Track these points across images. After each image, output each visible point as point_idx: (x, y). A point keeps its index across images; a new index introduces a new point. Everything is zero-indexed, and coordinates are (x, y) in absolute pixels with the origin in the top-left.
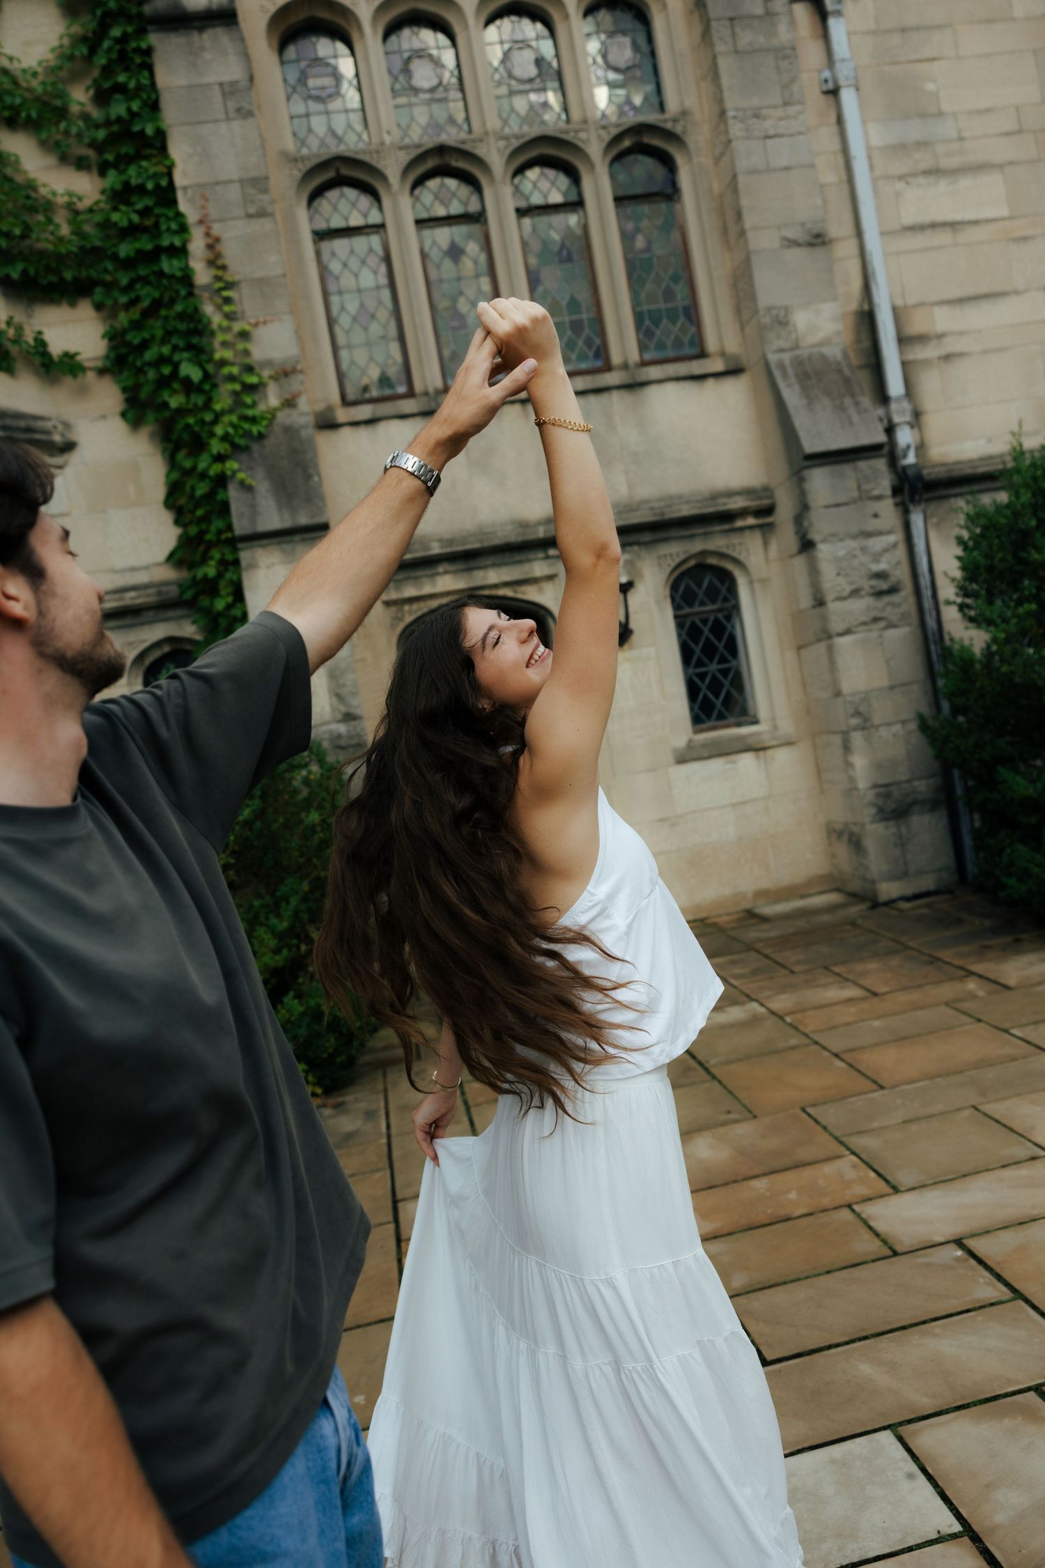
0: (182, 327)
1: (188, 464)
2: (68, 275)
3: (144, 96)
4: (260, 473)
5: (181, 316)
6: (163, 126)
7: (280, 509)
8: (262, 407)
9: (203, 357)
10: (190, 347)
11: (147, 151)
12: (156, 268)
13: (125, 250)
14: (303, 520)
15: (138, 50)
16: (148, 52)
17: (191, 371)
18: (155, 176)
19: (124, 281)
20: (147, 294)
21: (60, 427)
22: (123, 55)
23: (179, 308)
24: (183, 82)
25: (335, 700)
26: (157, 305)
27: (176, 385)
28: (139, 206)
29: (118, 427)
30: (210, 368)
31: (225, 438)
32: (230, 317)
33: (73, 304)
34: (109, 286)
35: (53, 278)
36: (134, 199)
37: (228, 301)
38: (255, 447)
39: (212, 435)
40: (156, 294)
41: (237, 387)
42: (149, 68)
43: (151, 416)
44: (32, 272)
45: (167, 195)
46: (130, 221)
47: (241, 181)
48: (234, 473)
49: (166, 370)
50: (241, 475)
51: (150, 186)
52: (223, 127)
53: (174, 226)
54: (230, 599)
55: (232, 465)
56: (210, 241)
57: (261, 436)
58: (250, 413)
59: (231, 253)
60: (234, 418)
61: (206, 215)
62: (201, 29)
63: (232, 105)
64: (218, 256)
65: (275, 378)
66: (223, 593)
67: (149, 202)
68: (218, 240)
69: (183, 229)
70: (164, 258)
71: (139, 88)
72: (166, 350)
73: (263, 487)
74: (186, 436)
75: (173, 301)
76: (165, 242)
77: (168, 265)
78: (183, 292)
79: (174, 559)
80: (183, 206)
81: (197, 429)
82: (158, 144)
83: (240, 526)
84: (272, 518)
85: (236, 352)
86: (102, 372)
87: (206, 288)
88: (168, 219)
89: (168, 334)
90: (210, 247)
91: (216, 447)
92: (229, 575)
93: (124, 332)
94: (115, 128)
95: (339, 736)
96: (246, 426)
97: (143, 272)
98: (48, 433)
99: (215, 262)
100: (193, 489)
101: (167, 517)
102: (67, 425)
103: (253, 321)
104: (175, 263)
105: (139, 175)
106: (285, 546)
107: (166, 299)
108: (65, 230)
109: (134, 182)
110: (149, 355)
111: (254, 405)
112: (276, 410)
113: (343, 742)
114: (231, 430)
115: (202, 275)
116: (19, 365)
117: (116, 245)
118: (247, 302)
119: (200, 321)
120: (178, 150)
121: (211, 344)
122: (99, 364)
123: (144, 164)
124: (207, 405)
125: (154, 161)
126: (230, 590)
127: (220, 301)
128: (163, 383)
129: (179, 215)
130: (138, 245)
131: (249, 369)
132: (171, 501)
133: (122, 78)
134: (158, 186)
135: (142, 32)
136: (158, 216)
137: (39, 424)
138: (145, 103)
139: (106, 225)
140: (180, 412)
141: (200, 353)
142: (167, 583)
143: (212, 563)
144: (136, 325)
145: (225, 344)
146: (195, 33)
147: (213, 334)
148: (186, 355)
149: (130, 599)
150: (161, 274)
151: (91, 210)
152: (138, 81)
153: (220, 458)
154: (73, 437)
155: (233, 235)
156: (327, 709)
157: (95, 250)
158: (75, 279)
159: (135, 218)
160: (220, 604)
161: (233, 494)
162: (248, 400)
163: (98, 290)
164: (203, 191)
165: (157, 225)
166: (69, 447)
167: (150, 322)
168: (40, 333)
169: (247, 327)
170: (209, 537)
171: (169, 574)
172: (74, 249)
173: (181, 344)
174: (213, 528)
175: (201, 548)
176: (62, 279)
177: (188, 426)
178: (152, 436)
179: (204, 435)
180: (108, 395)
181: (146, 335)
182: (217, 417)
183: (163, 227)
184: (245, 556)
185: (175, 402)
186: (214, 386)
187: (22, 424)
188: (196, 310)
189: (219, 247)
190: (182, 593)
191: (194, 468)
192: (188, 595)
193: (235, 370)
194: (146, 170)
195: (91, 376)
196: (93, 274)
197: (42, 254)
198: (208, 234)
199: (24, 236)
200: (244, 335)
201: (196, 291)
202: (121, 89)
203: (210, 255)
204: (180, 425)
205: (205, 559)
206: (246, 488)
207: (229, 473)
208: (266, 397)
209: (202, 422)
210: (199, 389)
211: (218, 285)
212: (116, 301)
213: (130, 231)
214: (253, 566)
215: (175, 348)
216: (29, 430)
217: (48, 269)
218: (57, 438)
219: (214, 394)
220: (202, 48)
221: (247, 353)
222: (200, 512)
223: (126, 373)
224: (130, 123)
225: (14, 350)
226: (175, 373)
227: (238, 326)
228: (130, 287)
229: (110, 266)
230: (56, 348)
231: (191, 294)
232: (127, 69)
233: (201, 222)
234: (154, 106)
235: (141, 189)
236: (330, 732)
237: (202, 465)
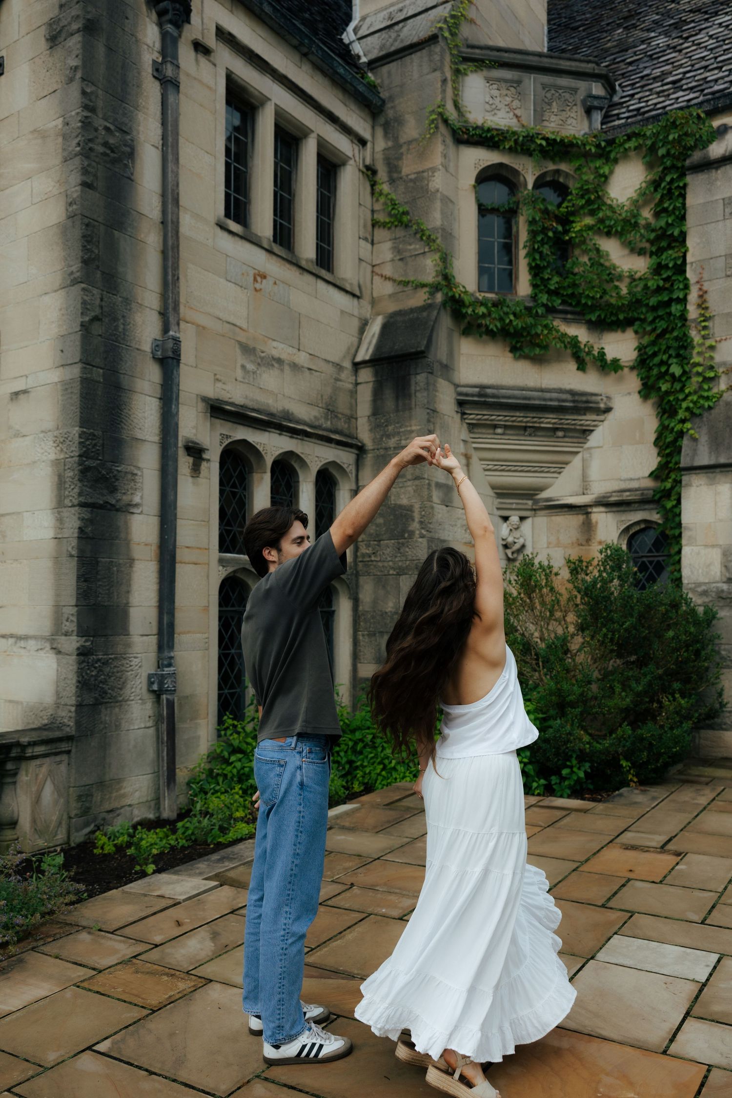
0: (676, 344)
1: (666, 423)
2: (621, 317)
3: (677, 213)
4: (704, 430)
5: (677, 339)
6: (684, 229)
7: (710, 453)
8: (715, 390)
9: (685, 361)
10: (678, 356)
11: (673, 245)
12: (668, 311)
13: (653, 301)
14: (722, 460)
15: (678, 187)
16: (685, 186)
17: (676, 370)
18: (675, 259)
19: (650, 317)
20: (662, 325)
21: (605, 399)
22: (670, 190)
23: (675, 334)
24: (702, 201)
25: (723, 568)
26: (664, 332)
27: (667, 378)
28: (664, 276)
29: (636, 397)
30: (687, 369)
31: (688, 409)
32: (704, 337)
33: (624, 331)
34: (643, 321)
35: (614, 318)
36: (662, 272)
37: (705, 328)
38: (706, 414)
39: (681, 408)
40: (665, 326)
41: (700, 379)
42: (683, 196)
43: (653, 395)
44: (603, 317)
45: (681, 269)
46: (658, 286)
47: (725, 256)
48: (688, 430)
49: (663, 369)
50: (691, 432)
51: (671, 265)
52: (721, 224)
53: (681, 286)
54: (674, 503)
55: (688, 425)
56: (701, 293)
57: (710, 408)
58: (705, 394)
59: (713, 300)
60: (695, 398)
61: (701, 278)
62: (717, 168)
63: (728, 210)
64: (705, 301)
65: (726, 373)
66: (673, 498)
67: (669, 273)
68: (706, 292)
69: (687, 287)
70: (673, 304)
71: (674, 209)
72: (665, 357)
73: (704, 440)
74: (667, 407)
75: (673, 330)
76: (675, 296)
77: (675, 309)
78: (679, 325)
79: (654, 475)
80: (689, 274)
81: (674, 403)
82: (681, 239)
83: (684, 462)
84: (704, 458)
85: (704, 359)
86: (632, 368)
87: (695, 320)
88: (680, 282)
89: (669, 348)
90: (701, 296)
91: (681, 414)
92: (677, 489)
93: (646, 347)
94: (659, 232)
95: (722, 591)
96: (702, 402)
97: (660, 313)
98: (598, 403)
99: (702, 305)
100: (666, 437)
101: (654, 451)
102: (608, 398)
103: (718, 339)
104: (679, 307)
105: (666, 258)
106: (710, 475)
107: (670, 328)
108: (624, 291)
109: (663, 263)
110: (657, 360)
111: (710, 389)
112: (723, 392)
113: (724, 595)
114: (691, 405)
115: (693, 312)
116: (589, 366)
117: (649, 299)
118: (717, 328)
119: (686, 341)
120: (691, 242)
121: (691, 354)
122: (631, 364)
123: (670, 252)
124: (682, 390)
125: (676, 250)
126: (676, 497)
127: (701, 328)
128: (661, 376)
129: (686, 279)
130: (660, 298)
131: (711, 368)
132: (656, 443)
133: (666, 205)
134: (675, 264)
135: (683, 175)
136: (675, 280)
137: (594, 398)
138: (677, 217)
139: (646, 287)
140: (667, 393)
141: (683, 359)
142: (648, 489)
143: (670, 480)
144: (653, 343)
145: (699, 353)
146: (714, 171)
147: (693, 348)
148: (675, 360)
149: (626, 496)
150: (670, 314)
151: (640, 279)
152: (675, 206)
153: (683, 421)
154: (611, 405)
155: (716, 289)
156: (719, 574)
157: (638, 301)
158: (625, 318)
159: (661, 283)
160: (669, 505)
161: (685, 442)
162: (706, 387)
163: (637, 323)
164: (702, 264)
165: (672, 285)
166: (608, 410)
167: (661, 341)
168: (603, 348)
169: (714, 344)
170: (671, 465)
171: (649, 483)
172: (626, 303)
173: (674, 355)
174: (673, 461)
175: (667, 472)
176: (618, 319)
177: (669, 401)
178: (653, 404)
179: (677, 407)
180: (633, 382)
181: (656, 349)
182: (687, 396)
183: (676, 287)
184: (685, 479)
185: (664, 387)
186: (689, 378)
187: (584, 399)
188: (685, 334)
189: (706, 296)
190: (654, 496)
191: (668, 426)
192: (657, 497)
193: (700, 369)
194: (671, 255)
195: (626, 370)
196: (636, 315)
197: (609, 305)
198: (700, 289)
199: (601, 297)
200: (712, 348)
201: (688, 323)
202: (665, 210)
203: (700, 301)
204: (665, 401)
205: (668, 477)
206: (695, 440)
207: (685, 430)
208: (719, 384)
209: (677, 399)
210: (679, 380)
211: (702, 319)
212: (645, 329)
213: (659, 290)
214: (689, 485)
215: (670, 356)
216: (587, 402)
217: (612, 314)
218: (602, 406)
219: (688, 384)
220: (717, 179)
221: (712, 358)
222: (668, 451)
223: (643, 370)
224: (665, 231)
225: (587, 359)
226: (668, 370)
227: (708, 343)
228: (653, 321)
229: (644, 310)
230: (609, 357)
231: (684, 325)
232: (670, 198)
233: (698, 282)
234: (683, 218)
235: (666, 267)
236: (717, 588)
237: (672, 425)
